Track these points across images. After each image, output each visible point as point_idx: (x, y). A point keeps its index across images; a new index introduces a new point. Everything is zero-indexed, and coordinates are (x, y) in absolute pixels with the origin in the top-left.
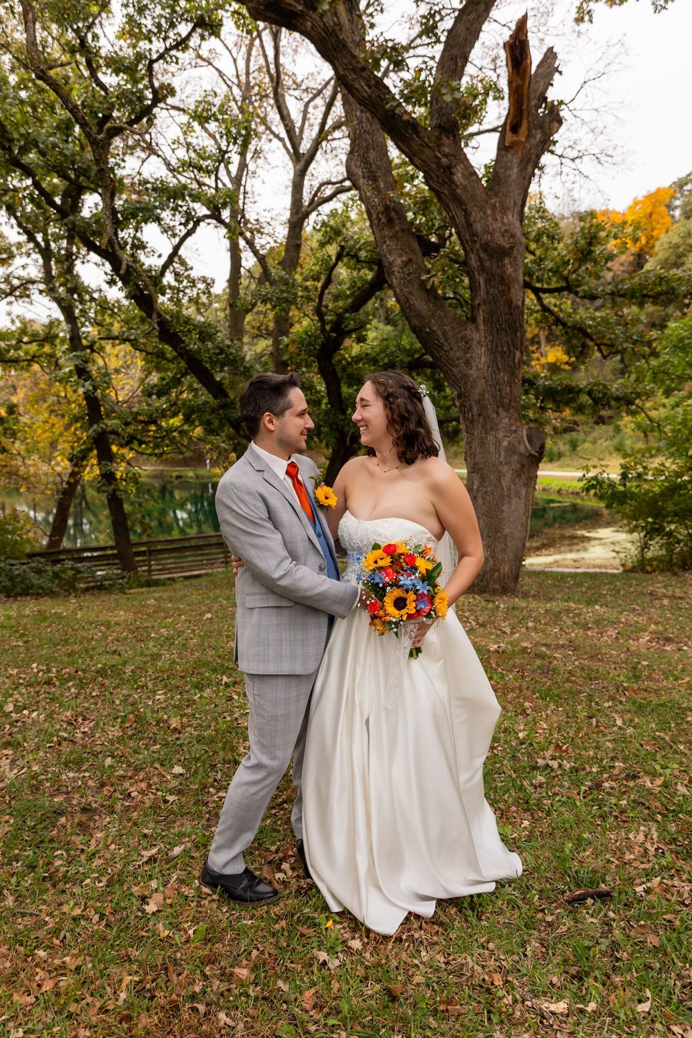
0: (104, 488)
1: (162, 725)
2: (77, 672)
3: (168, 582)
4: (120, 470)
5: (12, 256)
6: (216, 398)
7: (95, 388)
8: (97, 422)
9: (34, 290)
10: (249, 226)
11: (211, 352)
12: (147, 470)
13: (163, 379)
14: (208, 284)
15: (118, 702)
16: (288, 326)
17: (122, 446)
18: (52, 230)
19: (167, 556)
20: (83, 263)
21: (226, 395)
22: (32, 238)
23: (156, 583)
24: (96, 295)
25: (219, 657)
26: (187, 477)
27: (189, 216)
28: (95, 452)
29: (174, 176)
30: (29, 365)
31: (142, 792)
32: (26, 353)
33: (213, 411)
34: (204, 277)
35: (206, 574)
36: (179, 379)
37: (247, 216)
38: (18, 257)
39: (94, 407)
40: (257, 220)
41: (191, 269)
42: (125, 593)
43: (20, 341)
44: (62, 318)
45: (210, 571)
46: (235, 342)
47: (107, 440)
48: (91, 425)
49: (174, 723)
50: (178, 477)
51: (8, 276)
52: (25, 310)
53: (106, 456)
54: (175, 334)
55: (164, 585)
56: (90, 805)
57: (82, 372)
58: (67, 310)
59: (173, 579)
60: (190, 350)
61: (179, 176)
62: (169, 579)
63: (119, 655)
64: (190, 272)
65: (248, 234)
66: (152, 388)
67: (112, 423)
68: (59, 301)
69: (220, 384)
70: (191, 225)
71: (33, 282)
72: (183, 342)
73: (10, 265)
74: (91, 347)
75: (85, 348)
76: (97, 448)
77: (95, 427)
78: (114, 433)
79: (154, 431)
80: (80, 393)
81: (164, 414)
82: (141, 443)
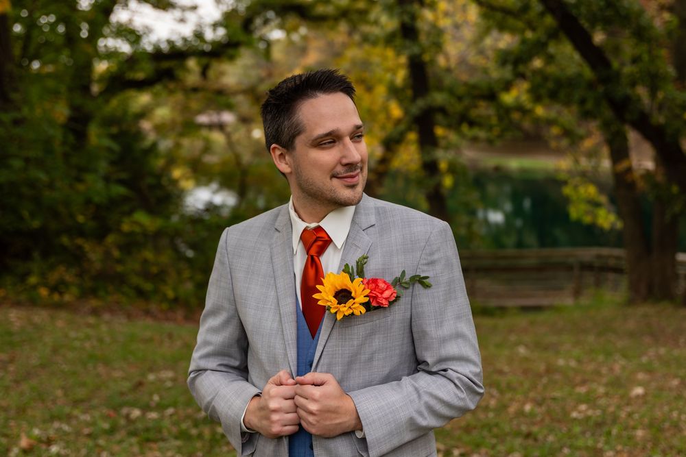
3: (499, 312)
4: (443, 158)
7: (423, 51)
8: (422, 96)
12: (469, 155)
13: (519, 43)
17: (447, 127)
28: (414, 136)
30: (337, 23)
32: (336, 8)
33: (591, 86)
35: (550, 307)
36: (542, 44)
39: (420, 77)
45: (555, 303)
47: (433, 120)
48: (414, 99)
53: (428, 140)
55: (492, 315)
57: (408, 31)
59: (504, 309)
60: (568, 4)
62: (499, 308)
66: (507, 54)
67: (439, 98)
69: (598, 50)
76: (418, 131)
77: (420, 102)
78: (442, 110)
79: (484, 110)
80: (403, 60)
81: (507, 86)
82: (472, 124)
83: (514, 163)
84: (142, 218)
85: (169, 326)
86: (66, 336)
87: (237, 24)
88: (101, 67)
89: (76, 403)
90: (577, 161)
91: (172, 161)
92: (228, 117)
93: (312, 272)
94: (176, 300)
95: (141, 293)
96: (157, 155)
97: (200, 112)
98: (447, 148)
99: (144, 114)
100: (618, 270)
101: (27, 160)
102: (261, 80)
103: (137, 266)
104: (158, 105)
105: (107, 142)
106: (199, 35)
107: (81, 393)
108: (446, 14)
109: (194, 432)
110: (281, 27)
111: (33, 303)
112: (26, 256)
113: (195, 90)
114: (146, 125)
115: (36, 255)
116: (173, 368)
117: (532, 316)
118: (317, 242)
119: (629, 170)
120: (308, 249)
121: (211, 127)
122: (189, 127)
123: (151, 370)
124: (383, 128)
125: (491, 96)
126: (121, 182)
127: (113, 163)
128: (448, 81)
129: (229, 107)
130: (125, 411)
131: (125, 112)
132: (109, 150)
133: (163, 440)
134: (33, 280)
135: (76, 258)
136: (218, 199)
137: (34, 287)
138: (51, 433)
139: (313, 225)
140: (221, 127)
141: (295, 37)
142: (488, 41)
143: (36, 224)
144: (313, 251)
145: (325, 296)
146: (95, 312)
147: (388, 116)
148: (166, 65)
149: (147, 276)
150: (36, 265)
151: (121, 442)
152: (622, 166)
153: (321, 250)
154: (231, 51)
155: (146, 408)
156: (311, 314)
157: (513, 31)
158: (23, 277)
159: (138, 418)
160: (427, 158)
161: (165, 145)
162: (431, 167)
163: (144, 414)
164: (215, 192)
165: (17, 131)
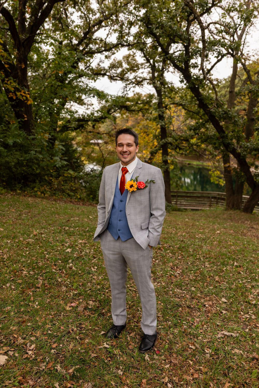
0: (163, 167)
1: (211, 278)
2: (170, 247)
3: (184, 210)
4: (169, 159)
5: (138, 69)
6: (219, 133)
7: (166, 124)
8: (164, 139)
9: (145, 83)
10: (244, 57)
11: (221, 113)
12: (179, 159)
13: (197, 123)
14: (218, 82)
15: (189, 263)
16: (256, 102)
17: (172, 149)
18: (157, 58)
19: (181, 199)
20: (168, 72)
21: (224, 132)
22: (148, 61)
23: (179, 210)
24: (170, 86)
25: (229, 252)
26: (193, 164)
27: (219, 53)
28: (161, 151)
29: (212, 35)
30: (138, 113)
31: (210, 306)
32: (139, 108)
33: (218, 139)
34: (217, 79)
35: (201, 210)
36: (204, 124)
37: (243, 52)
38: (141, 69)
39: (164, 132)
40: (248, 54)
41: (212, 75)
42: (170, 213)
43: (137, 103)
44: (156, 94)
45: (203, 208)
46: (232, 109)
47: (168, 147)
48: (161, 139)
49: (217, 278)
50: (189, 164)
51: (136, 76)
52: (142, 91)
53: (165, 153)
54: (206, 104)
55: (182, 211)
56: (190, 305)
57: (161, 117)
58: (159, 92)
59: (186, 209)
60: (212, 112)
61: (214, 35)
62: (184, 209)
63: (184, 242)
64: (211, 76)
65: (243, 61)
66: (192, 127)
67: (170, 140)
68: (156, 87)
69: (221, 127)
70: (220, 57)
71: (146, 79)
72: (209, 108)
73: (137, 72)
74: (166, 107)
75: (163, 107)
76: (162, 150)
77: (163, 140)
78: (171, 143)
79: (185, 144)
80: (159, 126)
81: (192, 137)
82: (180, 149)
83: (195, 163)
84: (71, 172)
85: (77, 206)
86: (46, 206)
87: (106, 110)
88: (60, 123)
89: (50, 225)
90: (214, 163)
91: (81, 154)
92: (100, 141)
93: (123, 178)
94: (80, 198)
95: (69, 195)
96: (77, 153)
97: (92, 140)
98: (171, 156)
99: (73, 139)
100: (223, 199)
101: (36, 151)
102: (113, 130)
103: (68, 187)
104: (78, 136)
105: (61, 147)
106: (92, 114)
107: (50, 222)
108: (174, 112)
109: (84, 234)
110: (120, 113)
111: (35, 196)
112: (34, 182)
113: (90, 132)
114: (74, 142)
115: (37, 181)
116: (78, 217)
117: (194, 212)
118: (125, 171)
119: (229, 166)
120: (123, 172)
121: (95, 144)
122: (88, 144)
123: (72, 217)
124: (151, 148)
125: (187, 140)
126: (65, 160)
127: (62, 154)
128: (173, 134)
129: (101, 138)
130: (64, 227)
131: (67, 138)
132: (62, 149)
133: (75, 236)
134: (36, 189)
135: (50, 183)
136: (95, 168)
137: (37, 191)
138: (42, 232)
139: (125, 166)
140: (98, 144)
141: (125, 116)
142: (188, 122)
143: (38, 171)
144: (124, 173)
145: (127, 186)
146: (55, 200)
147: (153, 145)
148: (81, 123)
149: (72, 190)
150: (37, 185)
151: (63, 235)
152: (227, 165)
153: (126, 173)
154: (103, 120)
155: (70, 227)
156: (122, 189)
157: (195, 119)
158: (33, 188)
159: (67, 229)
160: (164, 159)
161: (80, 149)
162: (165, 162)
163: (69, 229)
164: (95, 165)
165: (33, 142)
